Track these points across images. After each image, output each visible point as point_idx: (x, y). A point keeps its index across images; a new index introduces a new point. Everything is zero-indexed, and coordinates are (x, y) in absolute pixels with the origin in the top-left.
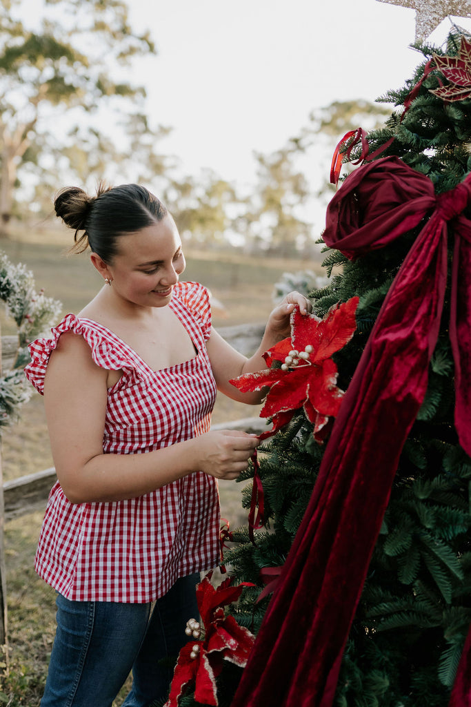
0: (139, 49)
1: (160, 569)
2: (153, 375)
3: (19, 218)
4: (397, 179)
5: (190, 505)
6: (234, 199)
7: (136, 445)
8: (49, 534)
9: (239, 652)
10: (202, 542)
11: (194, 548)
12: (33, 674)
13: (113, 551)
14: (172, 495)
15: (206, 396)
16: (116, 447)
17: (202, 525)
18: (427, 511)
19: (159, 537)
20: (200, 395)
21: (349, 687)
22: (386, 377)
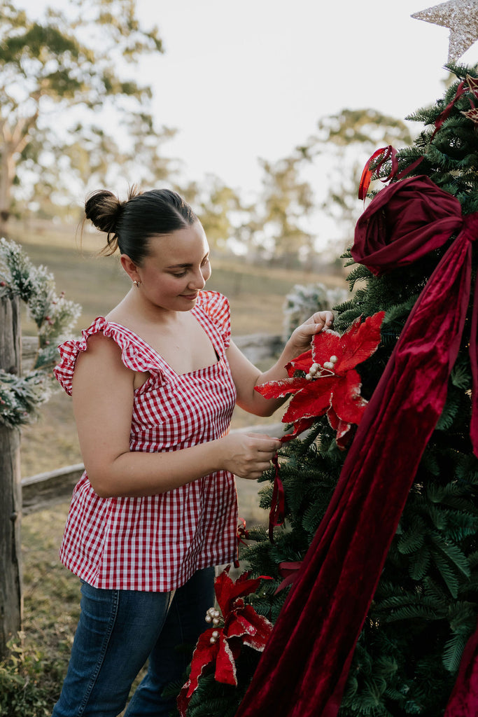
0: (147, 47)
1: (181, 561)
2: (178, 378)
3: (18, 216)
4: (426, 198)
5: (210, 503)
6: (238, 207)
7: (161, 445)
8: (75, 527)
9: (257, 638)
10: (220, 538)
11: (212, 544)
12: (46, 660)
13: (137, 543)
14: (194, 492)
15: (227, 400)
16: (142, 446)
17: (220, 522)
18: (439, 514)
19: (181, 531)
20: (221, 399)
21: (360, 670)
22: (408, 388)
